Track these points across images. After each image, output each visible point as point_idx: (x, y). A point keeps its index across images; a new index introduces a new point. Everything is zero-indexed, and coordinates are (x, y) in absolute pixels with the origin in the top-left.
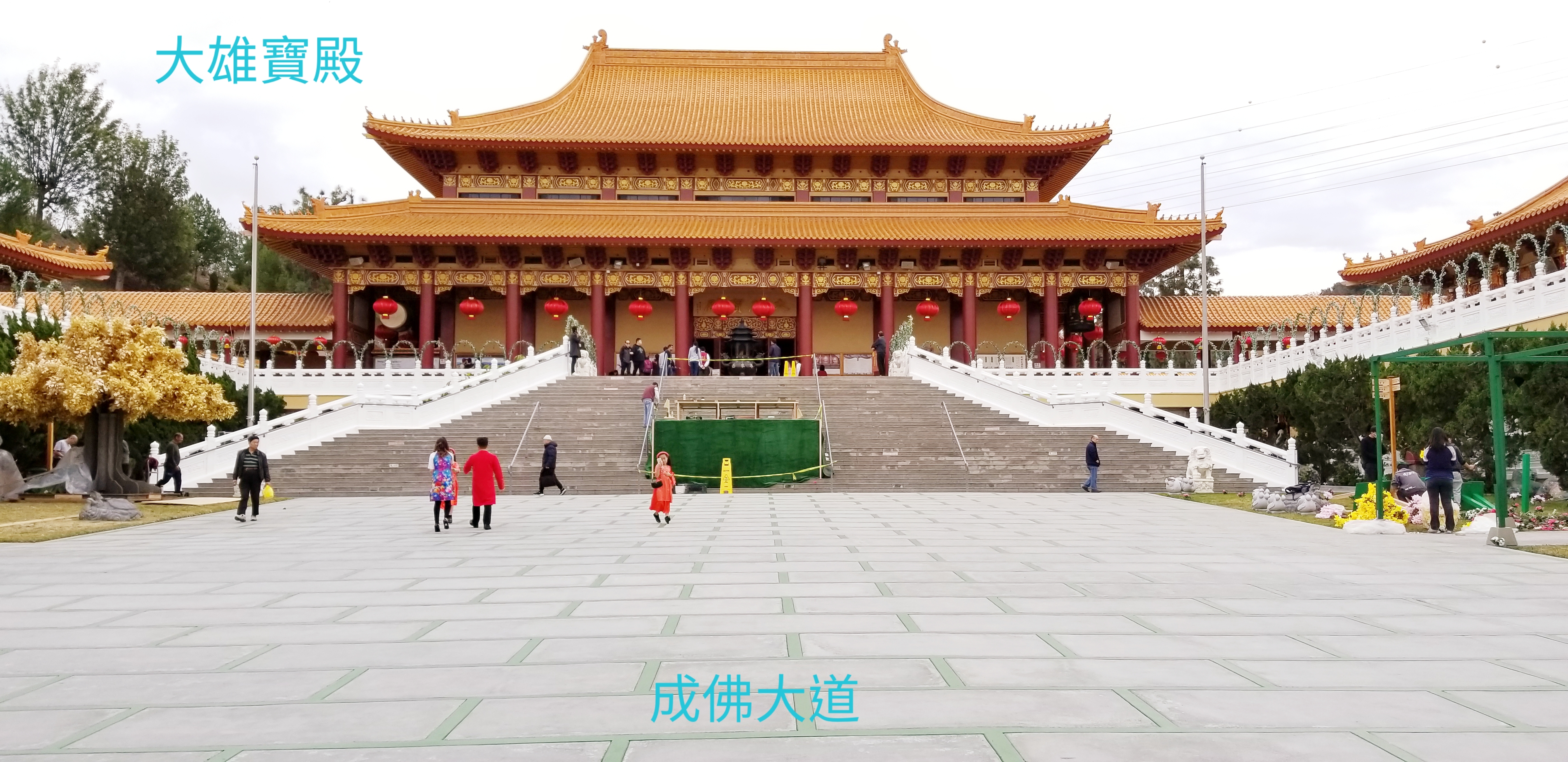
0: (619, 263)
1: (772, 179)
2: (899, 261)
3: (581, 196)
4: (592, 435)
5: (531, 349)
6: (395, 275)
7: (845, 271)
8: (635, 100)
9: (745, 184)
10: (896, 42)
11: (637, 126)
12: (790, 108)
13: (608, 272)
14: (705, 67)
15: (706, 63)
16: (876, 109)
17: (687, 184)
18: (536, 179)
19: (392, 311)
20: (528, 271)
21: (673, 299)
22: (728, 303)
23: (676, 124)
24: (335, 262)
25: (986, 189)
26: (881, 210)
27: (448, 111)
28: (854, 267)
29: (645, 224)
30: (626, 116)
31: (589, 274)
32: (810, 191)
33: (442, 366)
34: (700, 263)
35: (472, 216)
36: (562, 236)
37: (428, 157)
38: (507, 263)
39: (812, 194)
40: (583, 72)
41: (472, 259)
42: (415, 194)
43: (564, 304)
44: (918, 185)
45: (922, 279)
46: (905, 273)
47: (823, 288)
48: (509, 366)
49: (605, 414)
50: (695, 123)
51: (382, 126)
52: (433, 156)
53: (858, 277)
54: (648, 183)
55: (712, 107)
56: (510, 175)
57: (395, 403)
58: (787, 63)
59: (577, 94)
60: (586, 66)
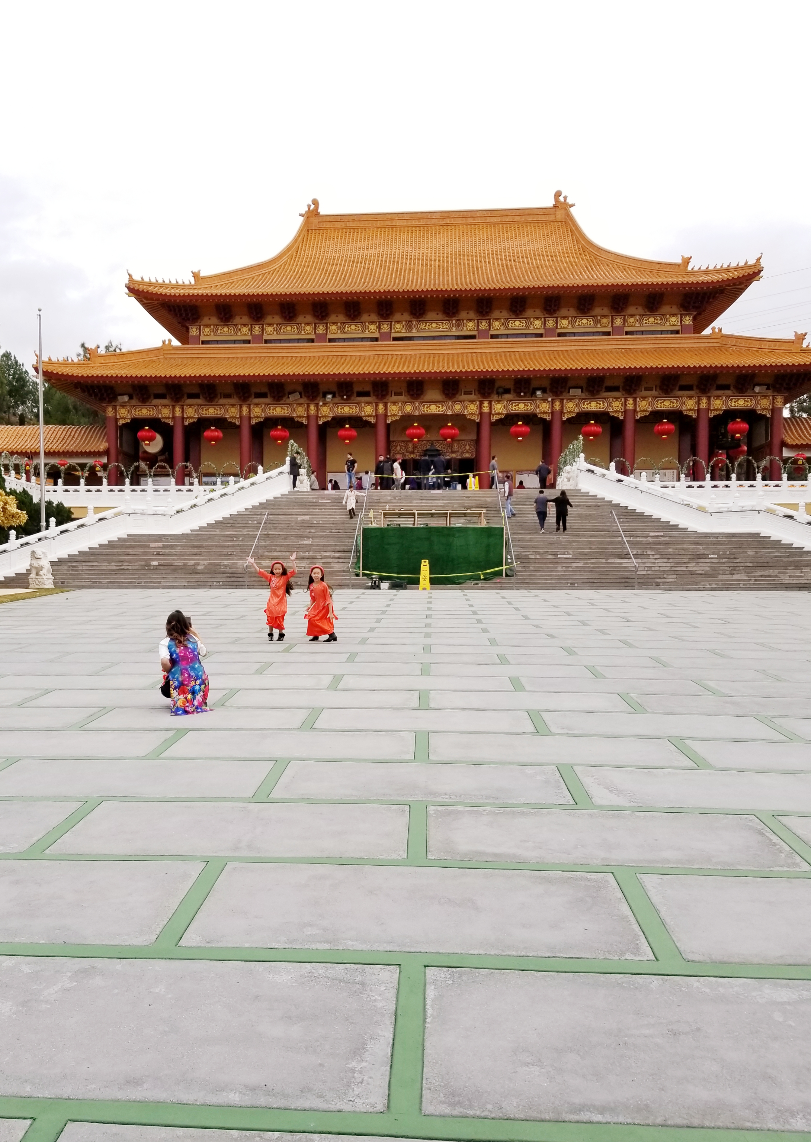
0: (330, 396)
1: (458, 320)
2: (567, 388)
3: (298, 341)
4: (311, 540)
5: (260, 468)
6: (153, 409)
7: (519, 398)
8: (342, 258)
9: (434, 325)
10: (565, 198)
11: (344, 279)
12: (472, 258)
13: (321, 403)
14: (401, 227)
15: (401, 223)
16: (547, 256)
17: (385, 327)
18: (263, 328)
19: (151, 439)
20: (257, 405)
21: (374, 426)
22: (419, 429)
23: (376, 276)
24: (107, 399)
25: (646, 323)
26: (552, 344)
27: (192, 272)
28: (528, 395)
29: (351, 362)
30: (335, 271)
31: (306, 405)
32: (490, 329)
33: (192, 484)
34: (396, 394)
35: (212, 360)
36: (284, 374)
37: (177, 311)
38: (240, 398)
39: (492, 332)
40: (299, 236)
41: (212, 396)
42: (167, 342)
43: (285, 432)
44: (584, 321)
45: (587, 404)
46: (573, 399)
47: (501, 414)
48: (243, 483)
49: (321, 522)
50: (392, 274)
51: (141, 286)
52: (180, 310)
53: (531, 404)
54: (353, 327)
55: (406, 261)
56: (242, 325)
57: (155, 513)
58: (470, 220)
59: (295, 254)
60: (302, 231)
